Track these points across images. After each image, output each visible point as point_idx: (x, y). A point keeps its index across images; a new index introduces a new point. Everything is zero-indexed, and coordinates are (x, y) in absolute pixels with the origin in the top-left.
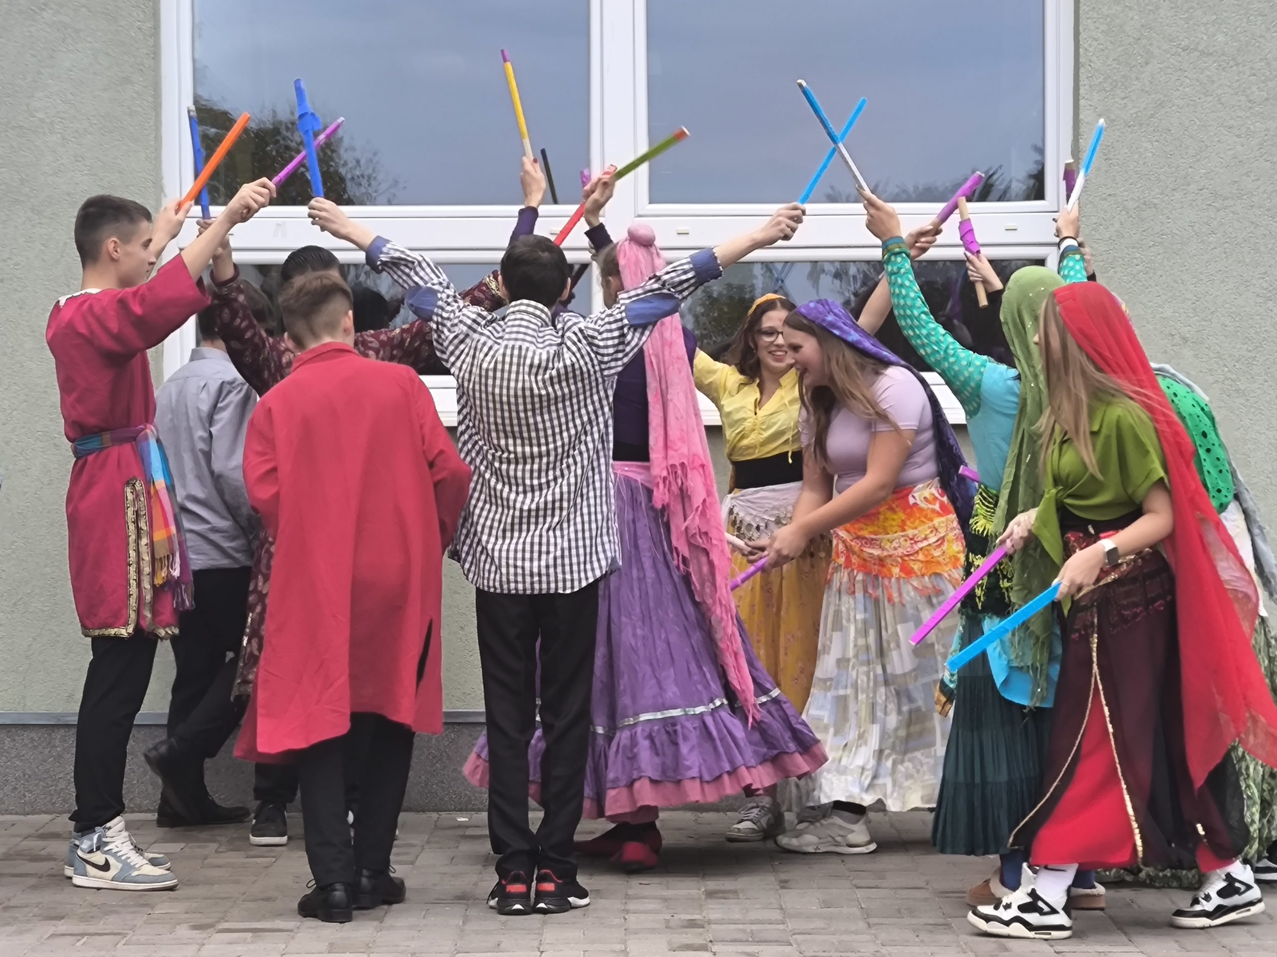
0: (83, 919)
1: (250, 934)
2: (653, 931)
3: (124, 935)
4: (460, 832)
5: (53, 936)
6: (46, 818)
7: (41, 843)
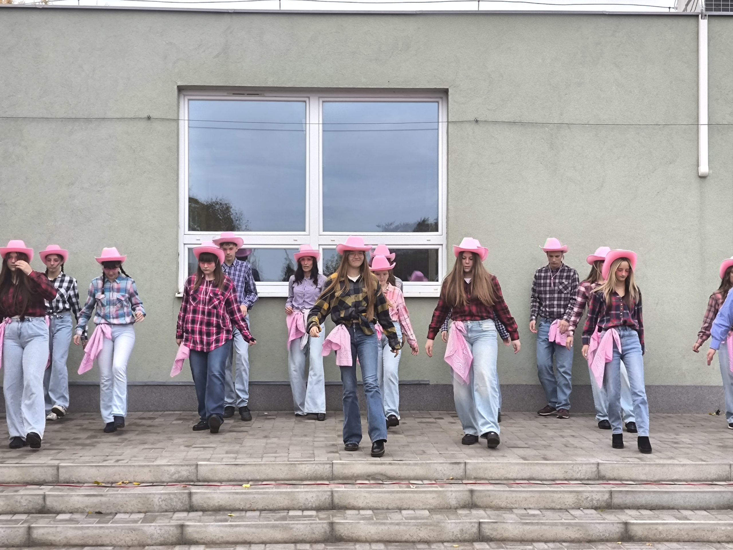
0: (153, 444)
1: (202, 449)
2: (322, 447)
3: (164, 449)
4: (265, 417)
5: (143, 449)
6: (141, 413)
7: (139, 421)
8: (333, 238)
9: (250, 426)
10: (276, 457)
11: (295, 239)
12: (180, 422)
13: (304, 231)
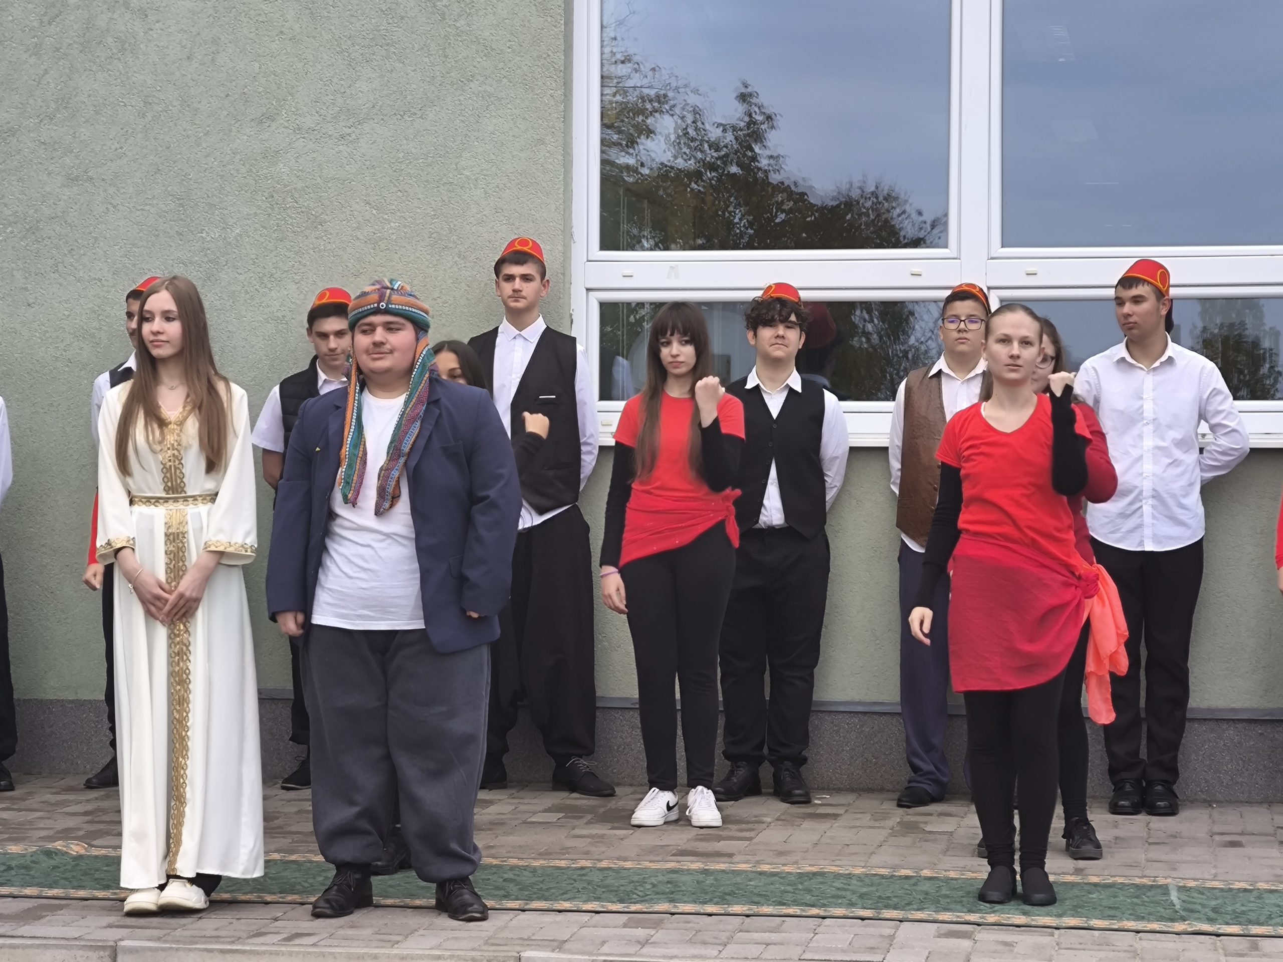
8: (1031, 266)
9: (750, 839)
10: (768, 945)
11: (916, 270)
12: (553, 817)
13: (946, 247)
